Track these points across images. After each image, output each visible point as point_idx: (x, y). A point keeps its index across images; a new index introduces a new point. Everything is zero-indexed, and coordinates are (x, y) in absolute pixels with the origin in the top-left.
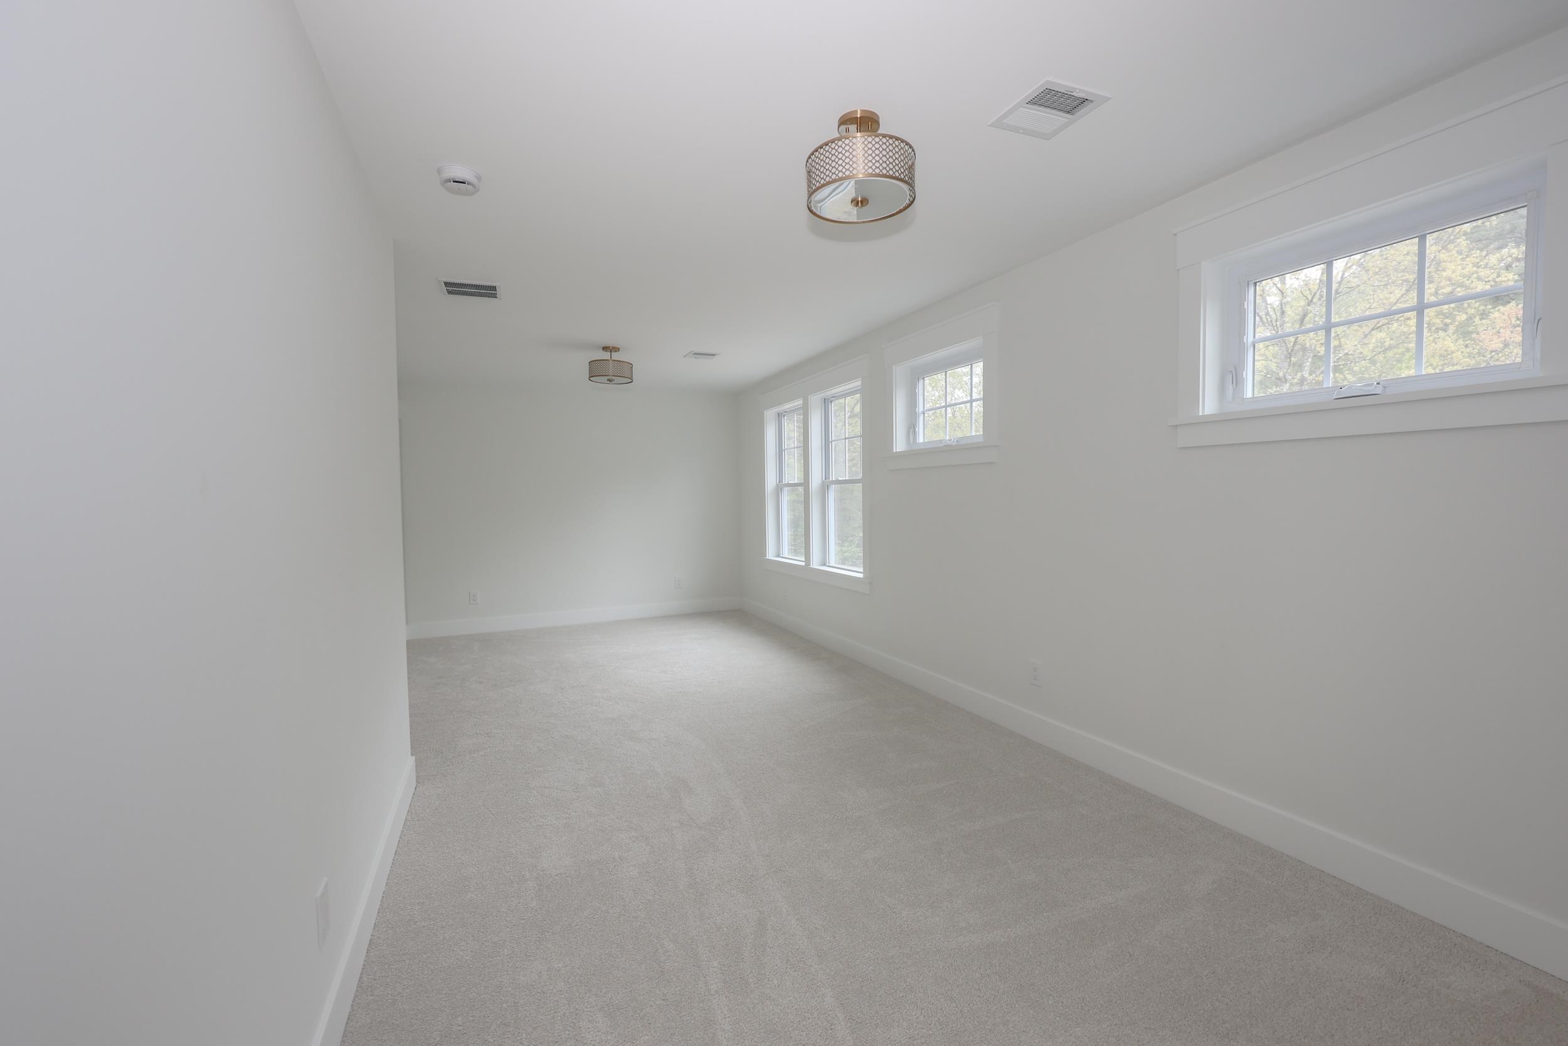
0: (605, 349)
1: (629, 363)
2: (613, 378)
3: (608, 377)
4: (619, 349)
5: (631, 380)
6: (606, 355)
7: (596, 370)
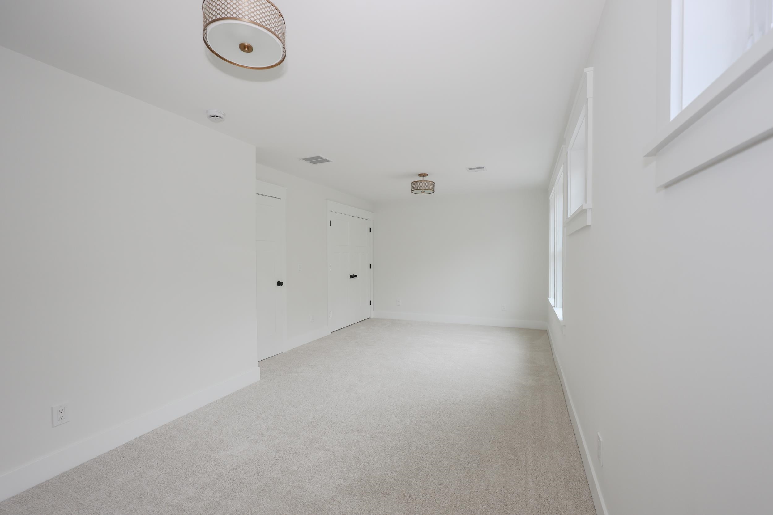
0: (420, 175)
1: (433, 182)
2: (424, 190)
3: (421, 190)
4: (427, 174)
5: (433, 192)
6: (420, 179)
7: (415, 187)
